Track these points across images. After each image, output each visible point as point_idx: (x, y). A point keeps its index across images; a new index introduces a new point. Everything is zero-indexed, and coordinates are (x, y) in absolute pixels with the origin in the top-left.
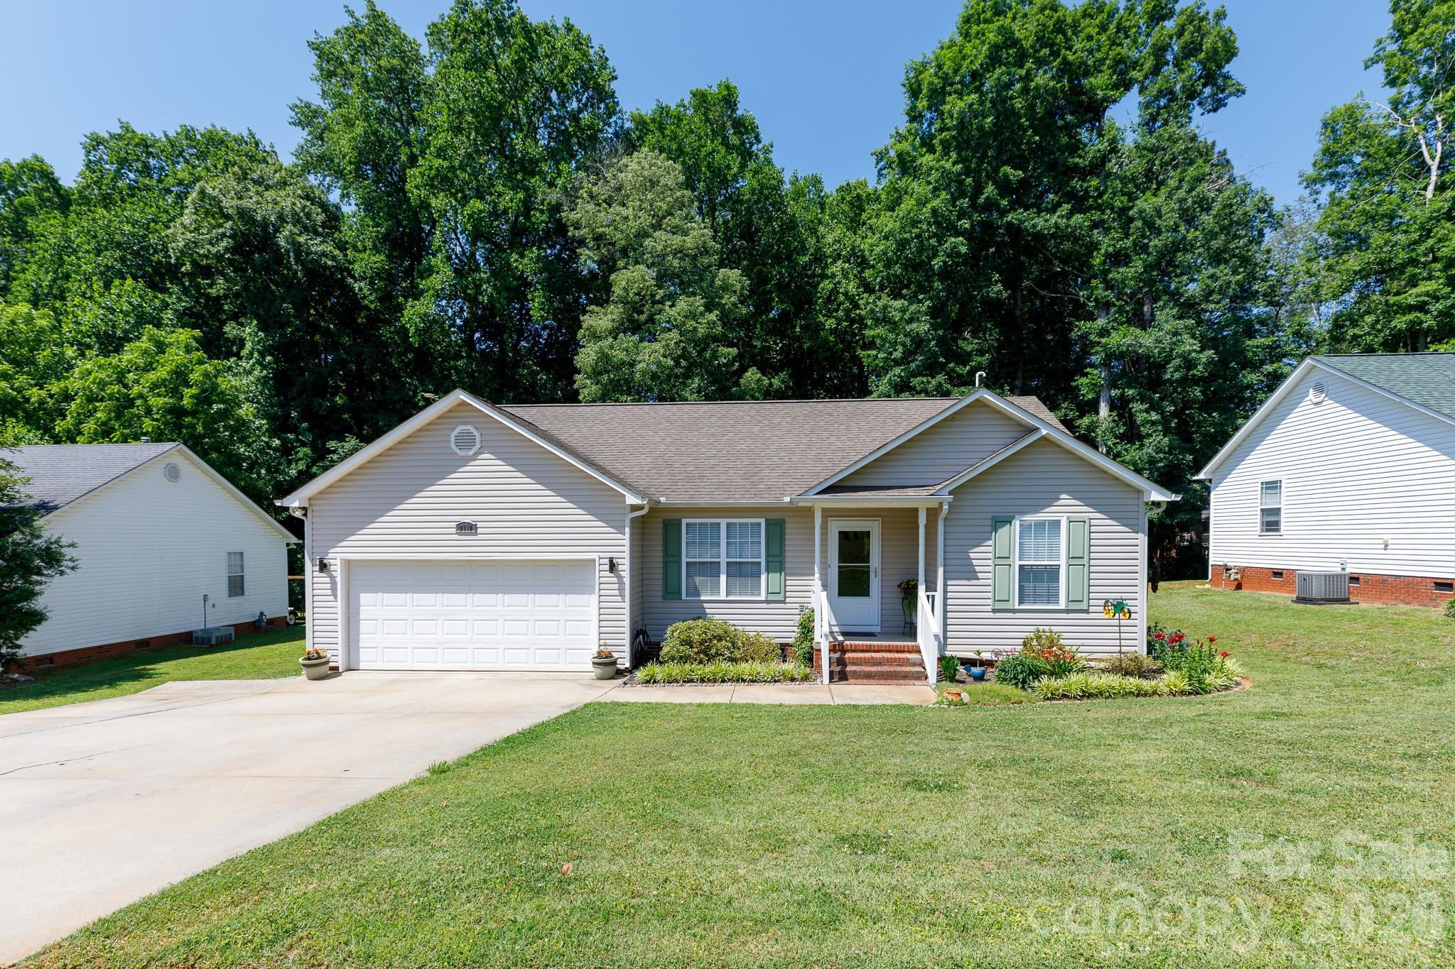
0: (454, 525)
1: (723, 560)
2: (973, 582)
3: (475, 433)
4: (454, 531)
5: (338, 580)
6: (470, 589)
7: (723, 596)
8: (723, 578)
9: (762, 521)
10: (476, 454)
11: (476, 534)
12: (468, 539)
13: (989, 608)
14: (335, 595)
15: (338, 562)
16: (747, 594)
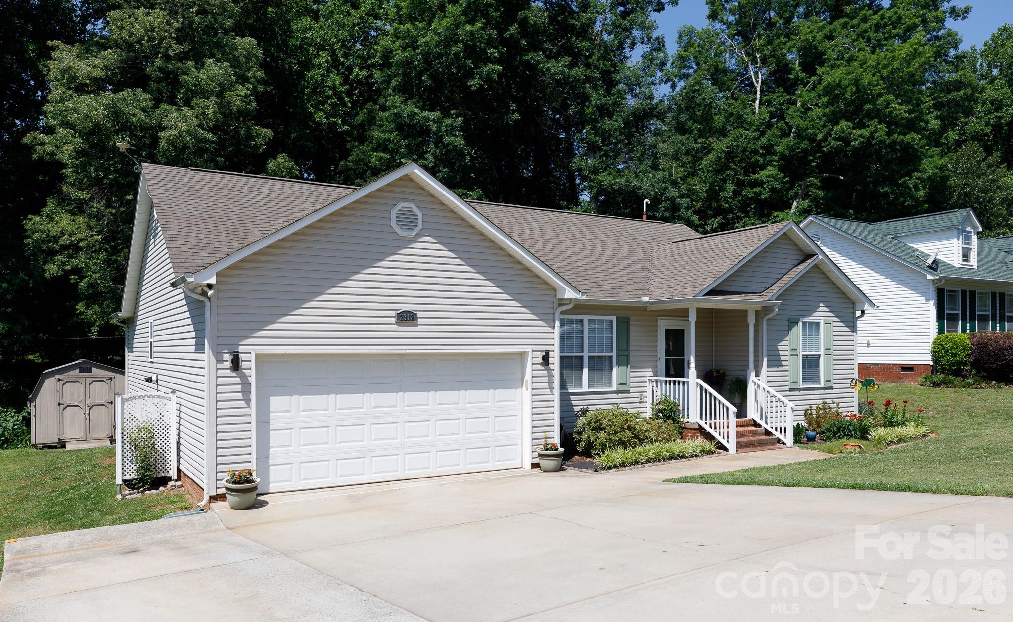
0: (393, 313)
1: (586, 355)
2: (780, 369)
3: (418, 212)
4: (393, 320)
5: (253, 380)
6: (400, 388)
7: (585, 389)
8: (585, 371)
9: (614, 318)
10: (419, 235)
11: (417, 325)
12: (407, 330)
13: (787, 388)
14: (247, 400)
15: (253, 357)
16: (601, 386)
